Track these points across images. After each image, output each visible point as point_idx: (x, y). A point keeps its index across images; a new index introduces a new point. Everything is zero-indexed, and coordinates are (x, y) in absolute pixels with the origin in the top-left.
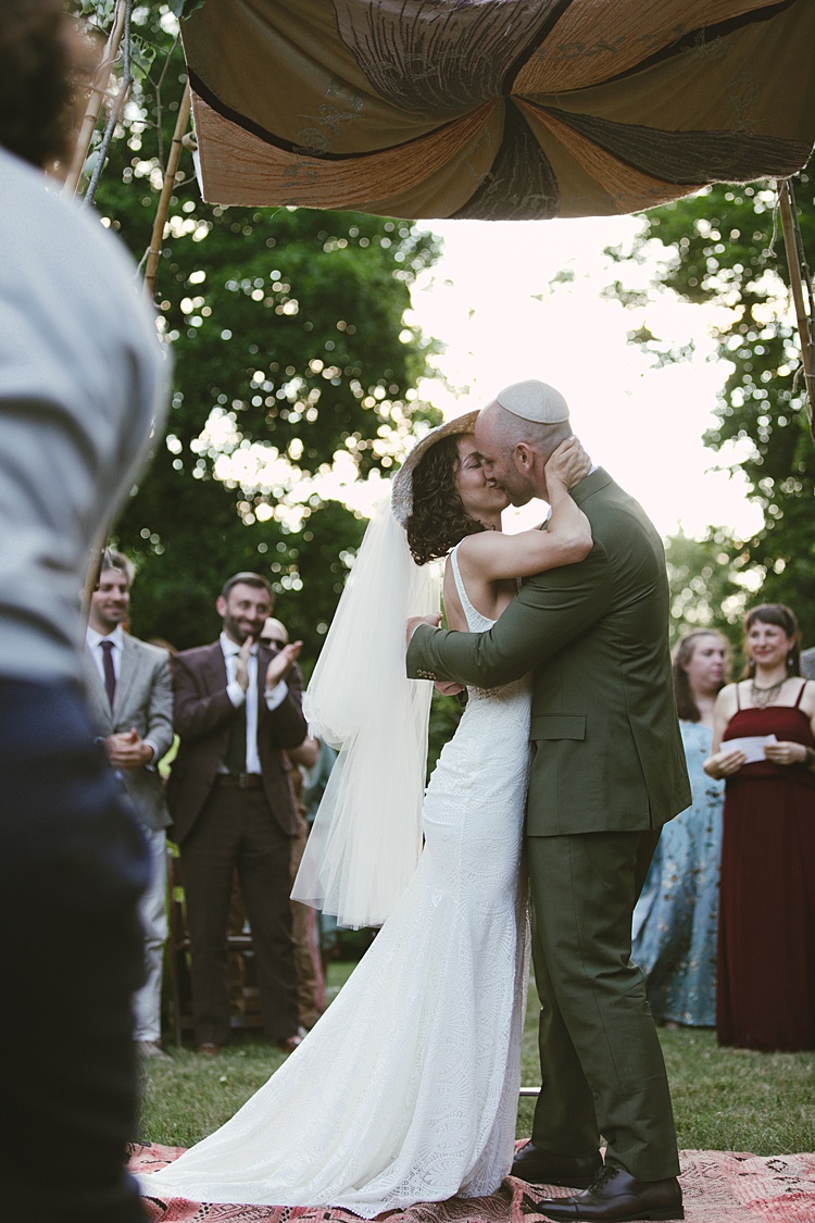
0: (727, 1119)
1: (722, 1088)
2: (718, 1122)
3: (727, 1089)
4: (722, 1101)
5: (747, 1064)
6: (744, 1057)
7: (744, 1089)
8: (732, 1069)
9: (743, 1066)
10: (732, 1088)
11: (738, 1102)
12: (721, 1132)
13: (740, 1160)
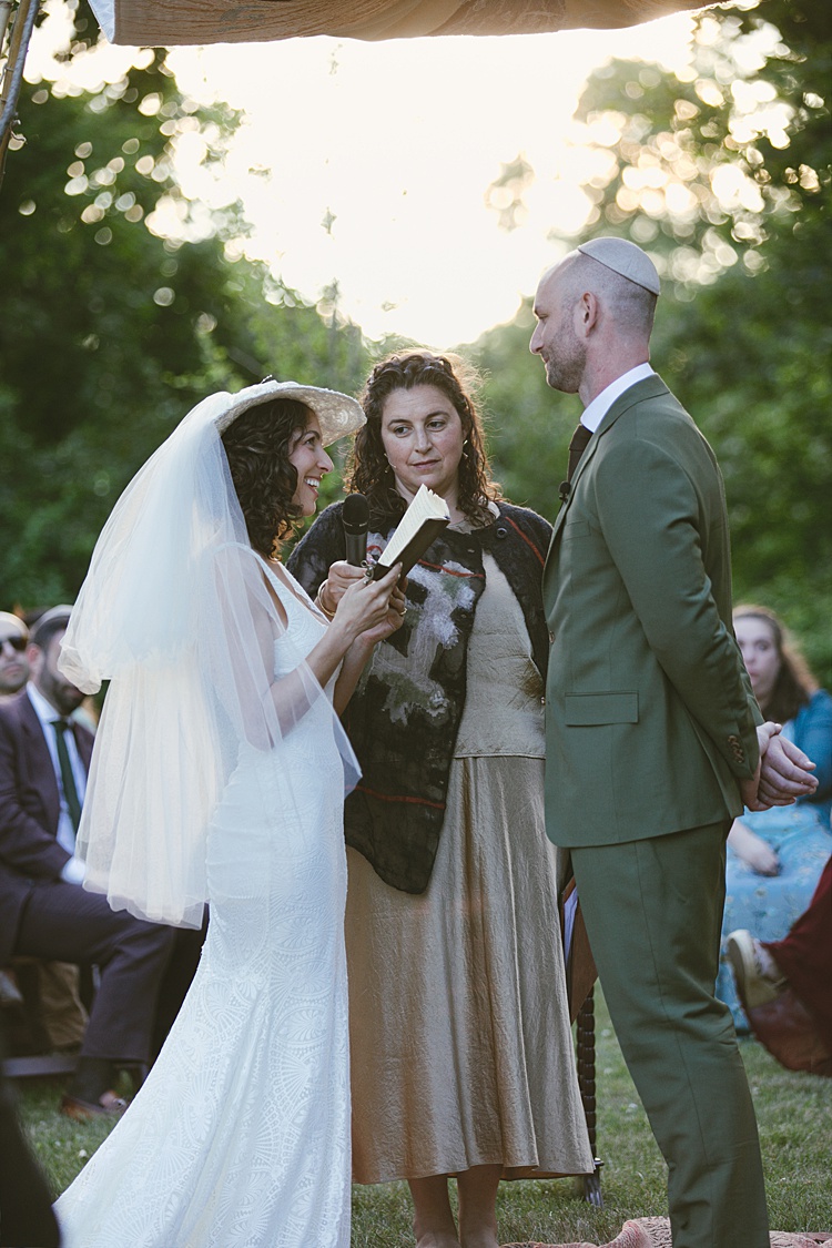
0: (796, 1187)
1: (783, 1142)
2: (784, 1192)
3: (789, 1142)
4: (785, 1159)
5: (813, 1102)
6: (808, 1091)
7: (812, 1140)
8: (792, 1113)
9: (807, 1105)
10: (796, 1142)
11: (807, 1162)
12: (790, 1205)
13: (817, 1241)
